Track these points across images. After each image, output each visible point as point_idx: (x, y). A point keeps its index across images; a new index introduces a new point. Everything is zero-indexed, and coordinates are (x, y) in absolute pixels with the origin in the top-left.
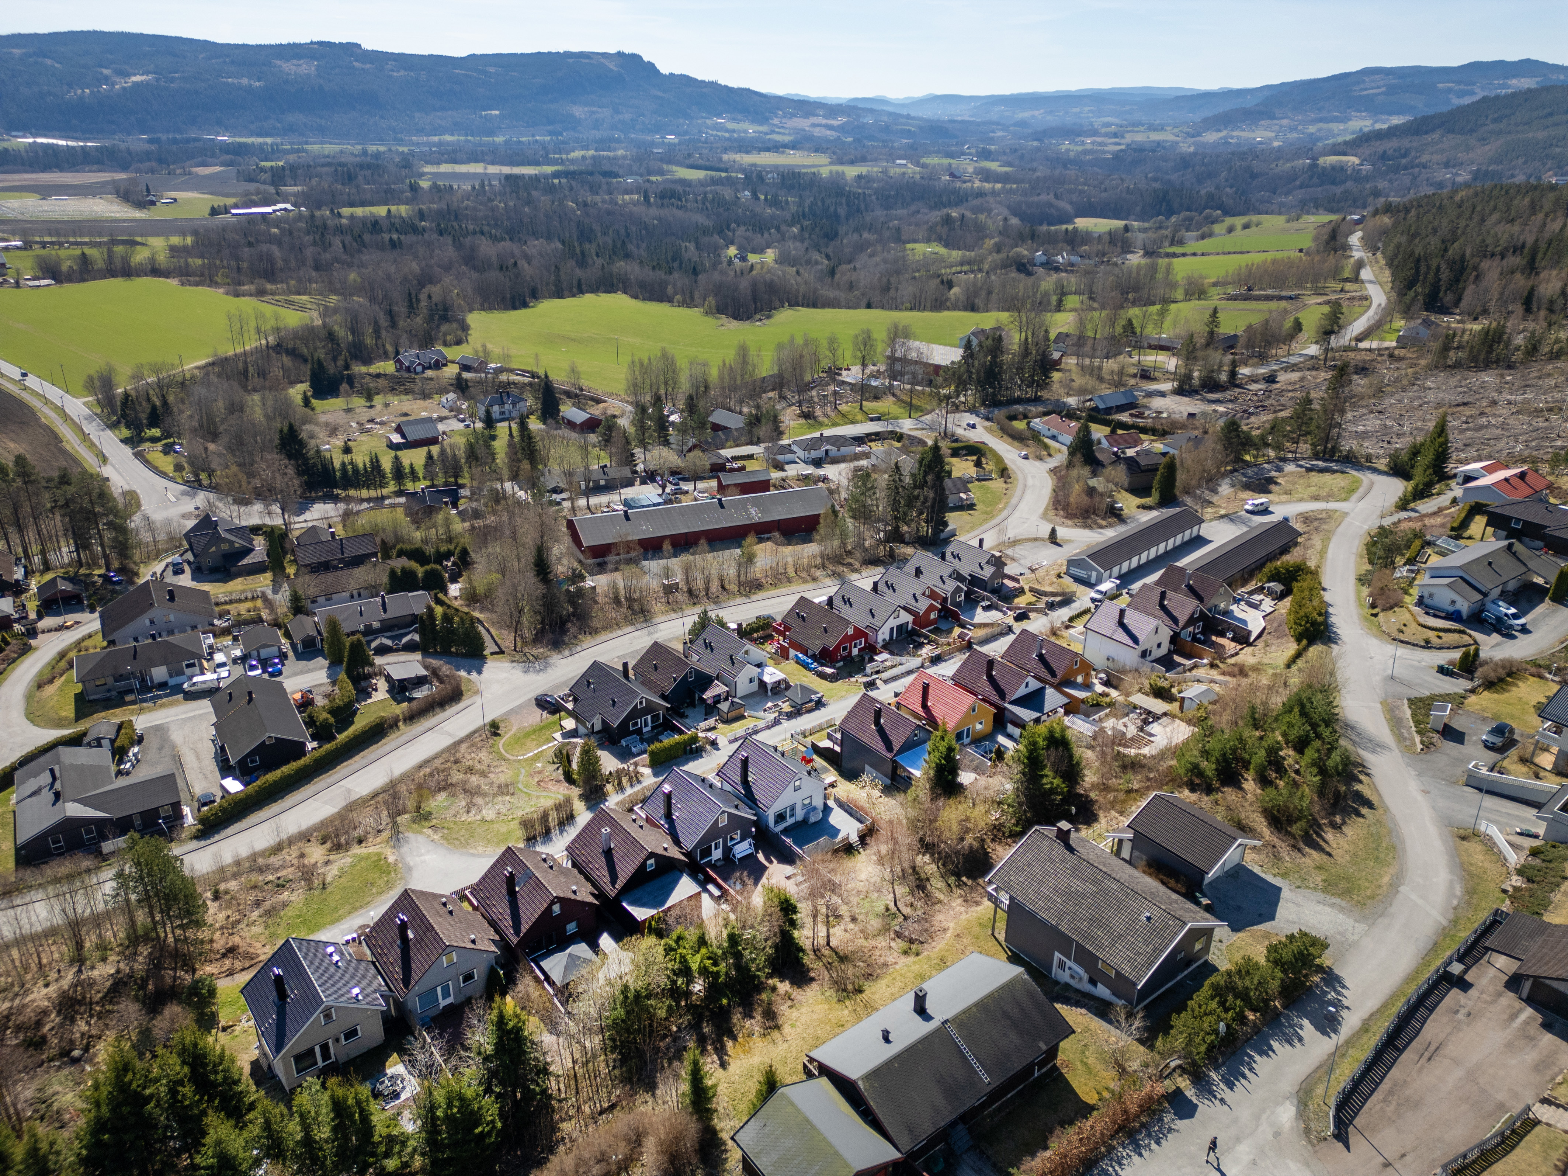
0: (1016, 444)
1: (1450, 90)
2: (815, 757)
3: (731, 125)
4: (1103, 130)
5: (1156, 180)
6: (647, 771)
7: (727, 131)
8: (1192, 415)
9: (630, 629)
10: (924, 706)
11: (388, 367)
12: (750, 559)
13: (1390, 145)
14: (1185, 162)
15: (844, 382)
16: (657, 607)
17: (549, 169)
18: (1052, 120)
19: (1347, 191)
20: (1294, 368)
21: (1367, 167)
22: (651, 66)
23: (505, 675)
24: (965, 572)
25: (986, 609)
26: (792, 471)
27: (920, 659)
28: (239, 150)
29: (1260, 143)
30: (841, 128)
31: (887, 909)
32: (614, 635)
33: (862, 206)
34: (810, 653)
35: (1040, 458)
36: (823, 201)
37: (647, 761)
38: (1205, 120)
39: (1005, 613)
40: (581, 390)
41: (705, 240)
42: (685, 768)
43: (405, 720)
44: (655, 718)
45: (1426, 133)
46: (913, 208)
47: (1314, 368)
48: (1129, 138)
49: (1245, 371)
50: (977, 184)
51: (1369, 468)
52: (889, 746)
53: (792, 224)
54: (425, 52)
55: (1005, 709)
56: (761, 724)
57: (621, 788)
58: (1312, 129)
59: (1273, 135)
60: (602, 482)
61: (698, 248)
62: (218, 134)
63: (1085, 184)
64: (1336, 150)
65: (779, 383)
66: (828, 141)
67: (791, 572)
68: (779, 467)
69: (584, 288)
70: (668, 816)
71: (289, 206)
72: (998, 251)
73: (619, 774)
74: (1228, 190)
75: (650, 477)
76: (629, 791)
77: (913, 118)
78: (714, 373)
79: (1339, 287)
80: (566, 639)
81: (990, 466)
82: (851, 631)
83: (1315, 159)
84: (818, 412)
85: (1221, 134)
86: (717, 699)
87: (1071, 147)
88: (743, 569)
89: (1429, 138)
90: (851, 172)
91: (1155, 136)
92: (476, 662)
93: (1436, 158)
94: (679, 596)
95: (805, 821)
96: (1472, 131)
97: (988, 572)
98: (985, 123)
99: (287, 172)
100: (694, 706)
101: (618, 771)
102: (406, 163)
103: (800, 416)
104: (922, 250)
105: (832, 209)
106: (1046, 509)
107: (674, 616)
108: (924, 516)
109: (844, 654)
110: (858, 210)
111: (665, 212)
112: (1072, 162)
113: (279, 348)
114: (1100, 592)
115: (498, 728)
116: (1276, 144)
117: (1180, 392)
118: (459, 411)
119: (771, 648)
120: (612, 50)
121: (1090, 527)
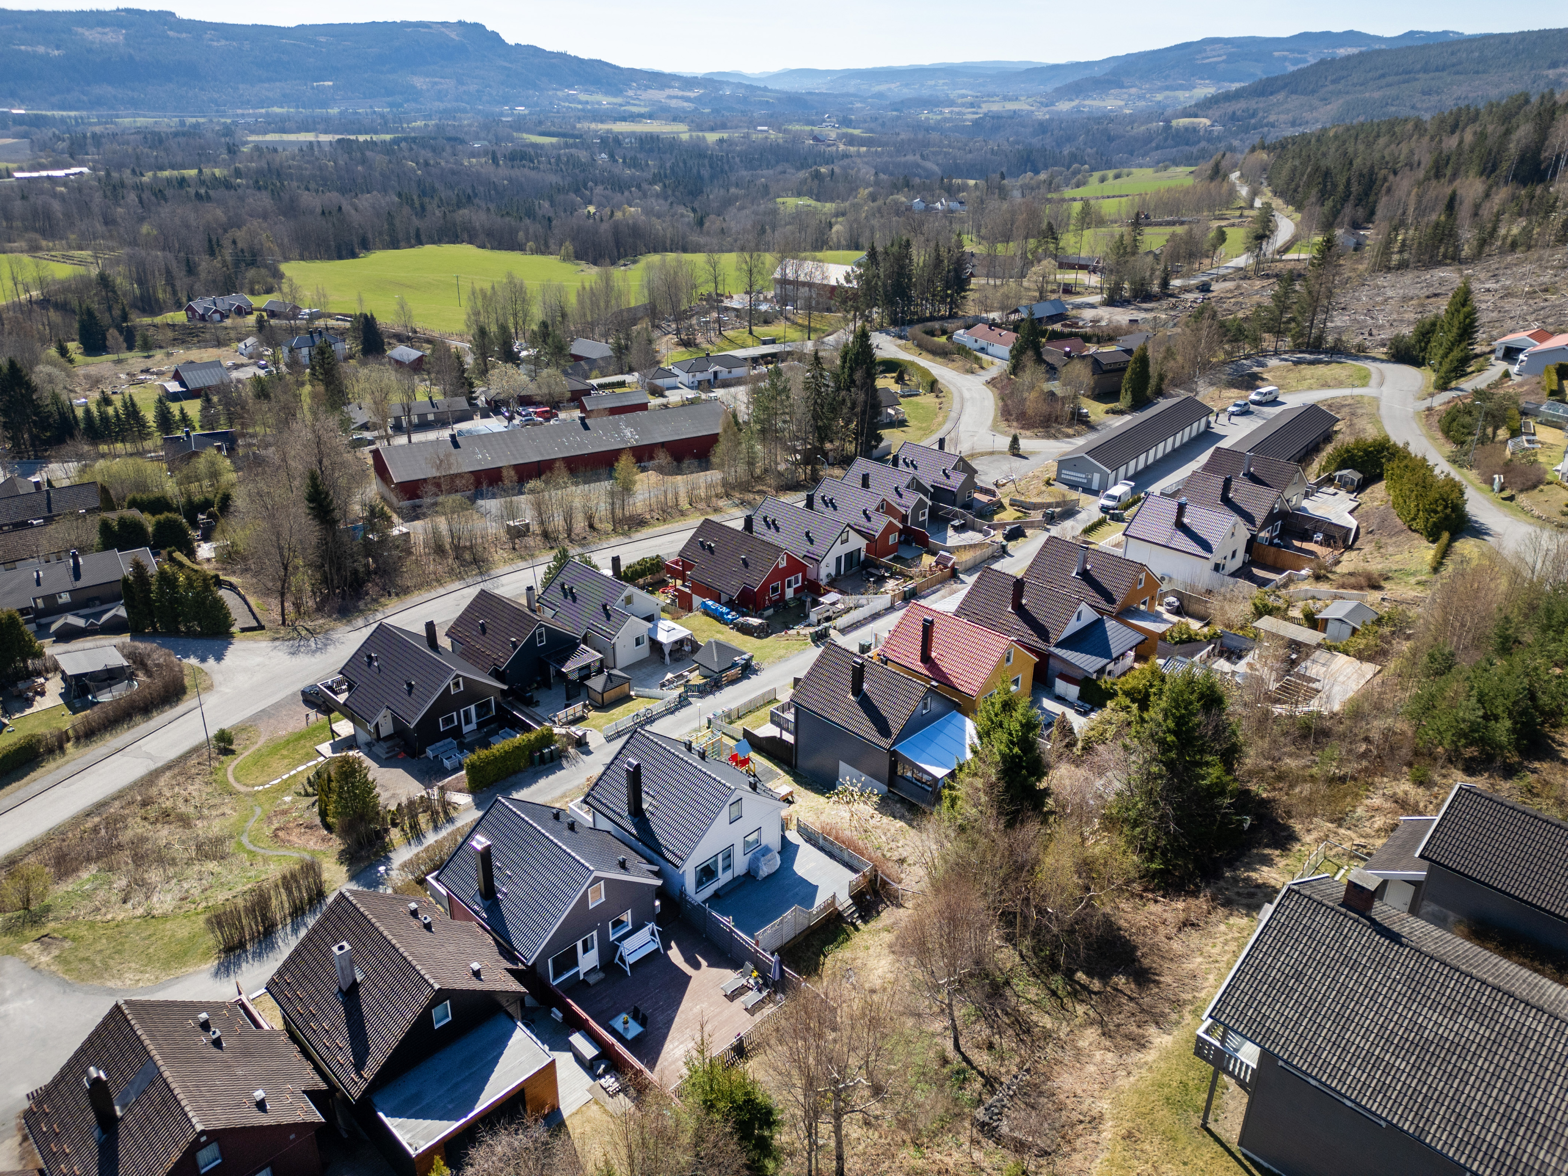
0: (938, 359)
1: (1285, 59)
2: (753, 755)
3: (583, 97)
4: (960, 101)
5: (1017, 142)
6: (463, 799)
7: (580, 102)
8: (1133, 322)
9: (457, 585)
10: (926, 658)
11: (180, 317)
12: (627, 489)
13: (1239, 106)
14: (1043, 128)
15: (727, 309)
16: (498, 555)
17: (388, 137)
18: (908, 93)
19: (1203, 149)
20: (1224, 278)
21: (1218, 128)
22: (495, 36)
23: (259, 660)
24: (927, 483)
25: (959, 529)
26: (674, 397)
27: (888, 597)
28: (37, 122)
29: (1111, 111)
30: (698, 100)
31: (945, 1061)
32: (433, 594)
33: (726, 167)
34: (724, 598)
35: (972, 372)
36: (685, 163)
37: (465, 783)
38: (1057, 90)
39: (987, 534)
40: (415, 332)
41: (561, 198)
42: (515, 795)
43: (78, 739)
44: (483, 708)
45: (1272, 94)
46: (779, 168)
47: (1245, 278)
48: (985, 108)
49: (1176, 283)
50: (842, 147)
51: (1367, 358)
52: (883, 729)
53: (652, 182)
54: (249, 22)
55: (1051, 655)
56: (657, 707)
57: (416, 834)
58: (1159, 97)
59: (1122, 103)
60: (431, 417)
61: (552, 204)
62: (13, 107)
63: (949, 146)
64: (1186, 114)
65: (652, 312)
66: (684, 111)
67: (684, 504)
68: (657, 392)
69: (423, 237)
70: (489, 893)
71: (85, 170)
72: (874, 201)
73: (411, 808)
74: (1089, 150)
75: (494, 408)
76: (431, 839)
77: (771, 91)
78: (572, 300)
79: (1238, 213)
80: (361, 605)
81: (914, 380)
82: (783, 564)
83: (1168, 121)
84: (700, 339)
85: (1074, 104)
86: (586, 672)
87: (931, 116)
88: (618, 503)
89: (1273, 99)
90: (712, 137)
91: (1011, 106)
92: (216, 644)
93: (1283, 117)
94: (530, 541)
95: (750, 875)
96: (1313, 92)
97: (956, 481)
98: (842, 95)
99: (89, 141)
100: (549, 686)
101: (411, 803)
102: (228, 131)
103: (678, 344)
104: (792, 203)
105: (695, 171)
106: (995, 420)
107: (522, 564)
108: (853, 426)
109: (775, 597)
110: (722, 171)
111: (516, 173)
112: (934, 129)
113: (45, 303)
114: (1113, 498)
115: (230, 742)
116: (1127, 112)
117: (1111, 302)
118: (261, 356)
119: (662, 599)
120: (453, 20)
121: (1055, 437)
